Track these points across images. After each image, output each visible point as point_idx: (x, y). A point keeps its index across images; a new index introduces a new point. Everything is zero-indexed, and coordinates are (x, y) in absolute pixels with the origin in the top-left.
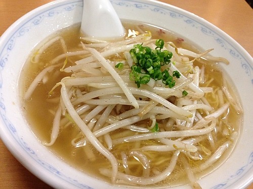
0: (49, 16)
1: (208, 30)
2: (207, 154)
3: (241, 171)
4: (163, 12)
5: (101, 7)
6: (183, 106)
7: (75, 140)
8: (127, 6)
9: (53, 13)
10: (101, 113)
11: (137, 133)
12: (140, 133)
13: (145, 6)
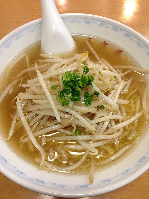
0: (17, 39)
1: (142, 45)
2: (110, 153)
3: (126, 172)
4: (107, 26)
5: (54, 28)
6: (100, 117)
7: (22, 137)
8: (78, 22)
9: (19, 36)
10: (42, 118)
11: (64, 135)
12: (66, 135)
13: (93, 22)
